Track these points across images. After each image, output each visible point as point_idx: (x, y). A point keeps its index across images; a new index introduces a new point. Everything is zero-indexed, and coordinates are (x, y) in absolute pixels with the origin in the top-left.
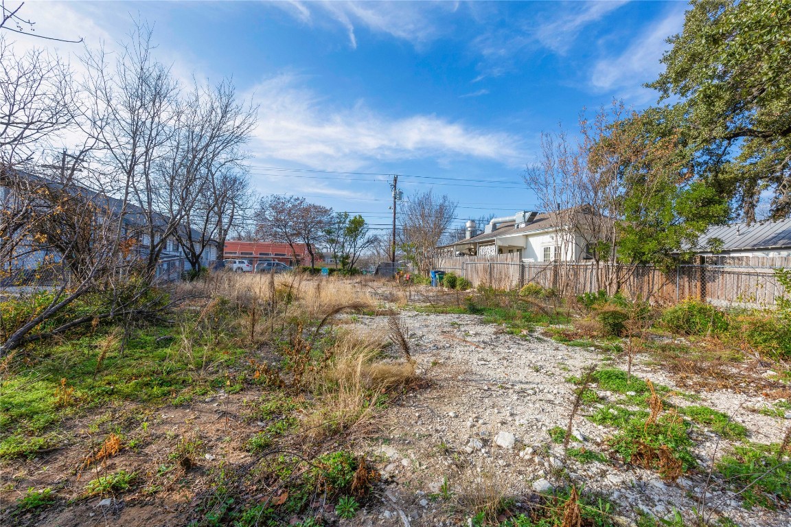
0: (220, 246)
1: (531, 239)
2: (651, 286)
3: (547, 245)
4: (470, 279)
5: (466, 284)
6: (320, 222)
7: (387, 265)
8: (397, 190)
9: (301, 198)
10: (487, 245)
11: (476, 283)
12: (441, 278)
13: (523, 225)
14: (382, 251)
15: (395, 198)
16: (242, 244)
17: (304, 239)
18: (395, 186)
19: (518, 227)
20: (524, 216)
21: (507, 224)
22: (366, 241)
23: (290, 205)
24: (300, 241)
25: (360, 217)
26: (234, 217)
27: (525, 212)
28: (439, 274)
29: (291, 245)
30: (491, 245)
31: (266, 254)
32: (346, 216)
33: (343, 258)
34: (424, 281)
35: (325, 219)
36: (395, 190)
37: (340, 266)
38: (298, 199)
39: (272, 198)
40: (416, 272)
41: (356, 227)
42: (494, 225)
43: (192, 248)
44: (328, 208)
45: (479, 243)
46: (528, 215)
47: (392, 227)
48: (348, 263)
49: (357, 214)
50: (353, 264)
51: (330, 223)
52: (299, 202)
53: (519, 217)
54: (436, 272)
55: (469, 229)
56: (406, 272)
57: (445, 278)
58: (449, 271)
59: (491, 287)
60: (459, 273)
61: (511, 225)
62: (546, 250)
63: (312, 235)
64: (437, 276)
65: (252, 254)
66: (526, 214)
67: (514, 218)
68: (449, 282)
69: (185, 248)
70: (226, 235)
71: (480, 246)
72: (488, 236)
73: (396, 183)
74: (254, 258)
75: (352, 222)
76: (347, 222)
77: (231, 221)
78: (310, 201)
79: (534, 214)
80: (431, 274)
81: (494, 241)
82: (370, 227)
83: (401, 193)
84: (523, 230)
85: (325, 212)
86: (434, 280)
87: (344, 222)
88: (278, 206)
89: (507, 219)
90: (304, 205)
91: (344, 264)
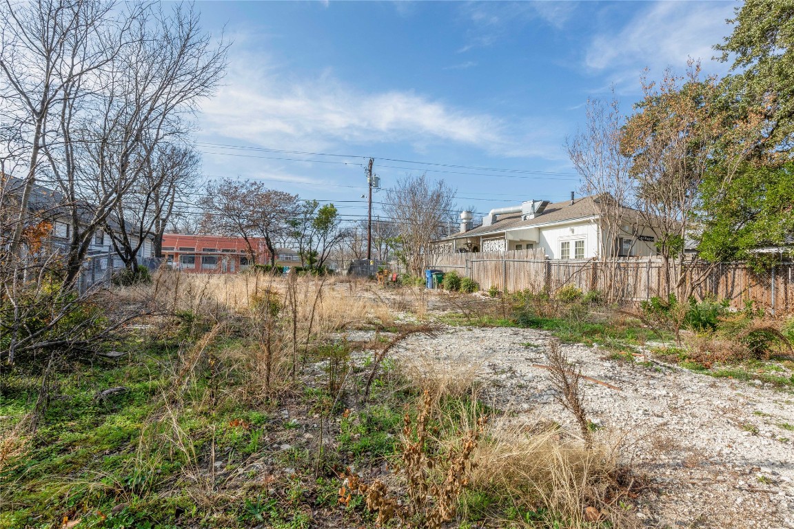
0: (158, 240)
1: (544, 233)
2: (730, 289)
3: (565, 240)
5: (472, 287)
6: (283, 211)
7: (363, 262)
8: (373, 176)
9: (258, 183)
10: (493, 240)
11: (487, 285)
12: (440, 280)
13: (532, 217)
15: (371, 185)
16: (181, 238)
17: (263, 231)
18: (370, 171)
19: (525, 219)
20: (533, 206)
21: (510, 215)
22: (337, 234)
23: (244, 191)
24: (257, 235)
25: (332, 206)
26: (175, 204)
27: (534, 202)
28: (436, 274)
29: (246, 238)
30: (499, 239)
31: (211, 250)
32: (316, 204)
33: (311, 255)
34: (416, 282)
35: (289, 208)
36: (371, 174)
37: (307, 265)
38: (255, 183)
39: (223, 182)
40: (404, 271)
41: (326, 218)
42: (494, 216)
43: (126, 243)
44: (293, 195)
45: (483, 237)
46: (537, 205)
47: (367, 218)
48: (316, 261)
49: (328, 203)
50: (322, 262)
51: (294, 213)
52: (256, 187)
53: (527, 208)
54: (432, 271)
55: (464, 221)
56: (390, 271)
57: (445, 278)
58: (449, 271)
59: (506, 290)
60: (463, 273)
61: (516, 217)
62: (565, 245)
63: (272, 227)
64: (434, 276)
65: (193, 249)
67: (520, 208)
68: (451, 283)
69: (116, 241)
70: (164, 225)
71: (484, 241)
72: (488, 229)
73: (371, 168)
74: (197, 254)
75: (323, 212)
76: (316, 211)
77: (171, 208)
78: (269, 187)
79: (545, 204)
80: (424, 274)
81: (504, 234)
82: (343, 218)
83: (377, 179)
84: (531, 222)
85: (289, 199)
86: (430, 281)
87: (312, 213)
88: (230, 192)
89: (511, 209)
90: (263, 191)
91: (312, 261)
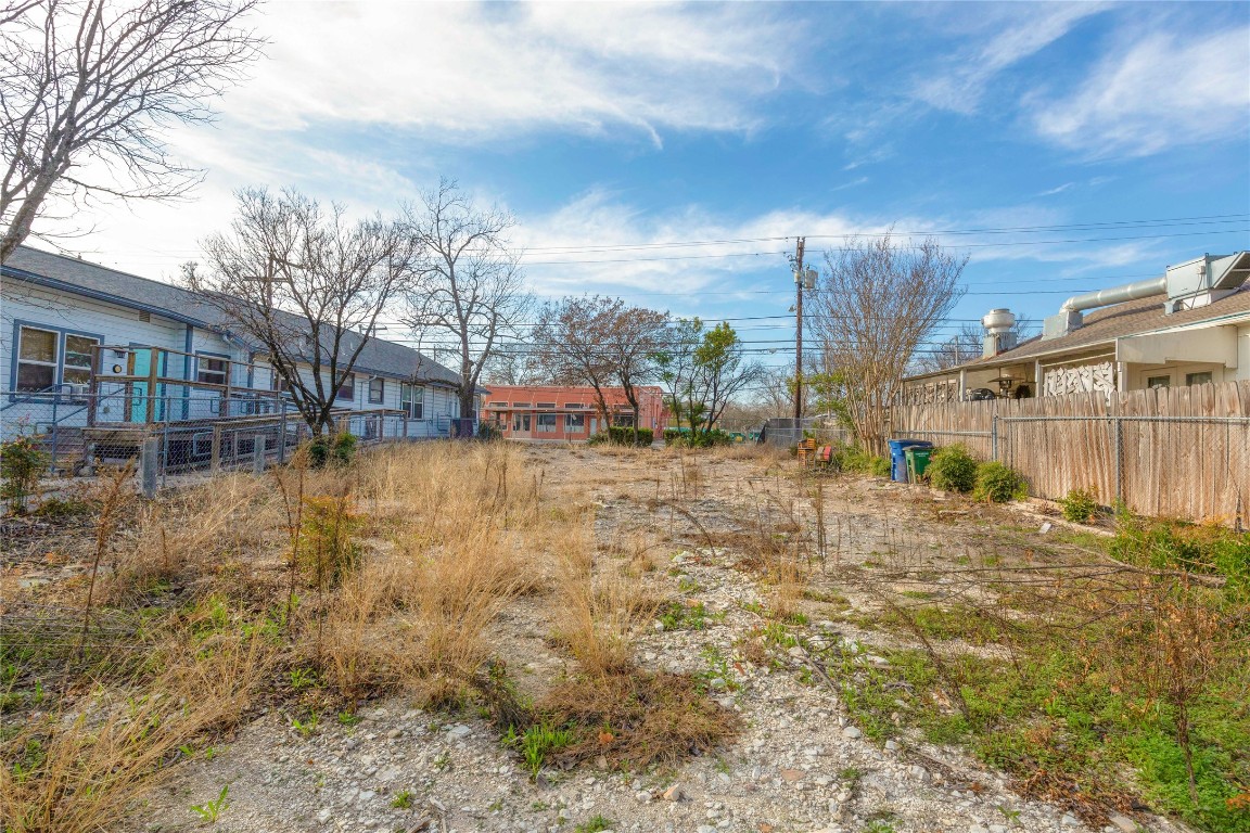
4: (1021, 464)
5: (1010, 486)
7: (784, 423)
8: (805, 270)
9: (614, 300)
10: (1076, 365)
11: (1057, 484)
12: (921, 465)
13: (1204, 300)
14: (783, 397)
15: (800, 286)
18: (800, 261)
19: (1177, 309)
20: (1206, 271)
22: (738, 374)
23: (594, 313)
25: (728, 328)
27: (1209, 259)
28: (914, 450)
29: (596, 388)
30: (1093, 363)
31: (549, 405)
32: (699, 326)
33: (694, 411)
34: (870, 465)
35: (655, 334)
36: (800, 268)
37: (686, 426)
38: (609, 301)
39: (566, 304)
40: (848, 441)
41: (719, 346)
42: (1076, 313)
44: (661, 312)
45: (1043, 361)
46: (1222, 267)
47: (795, 345)
48: (703, 421)
49: (720, 323)
50: (711, 423)
52: (611, 306)
53: (1183, 278)
54: (904, 444)
55: (993, 331)
56: (823, 439)
57: (936, 460)
58: (947, 442)
59: (1123, 504)
60: (982, 448)
61: (1146, 306)
64: (909, 455)
65: (527, 405)
66: (1215, 264)
68: (950, 474)
70: (477, 373)
71: (1046, 370)
72: (1057, 342)
75: (711, 338)
76: (701, 338)
78: (631, 304)
80: (888, 447)
81: (1110, 348)
82: (746, 346)
83: (813, 274)
85: (657, 320)
86: (899, 464)
87: (694, 340)
88: (573, 315)
90: (621, 310)
91: (694, 422)
